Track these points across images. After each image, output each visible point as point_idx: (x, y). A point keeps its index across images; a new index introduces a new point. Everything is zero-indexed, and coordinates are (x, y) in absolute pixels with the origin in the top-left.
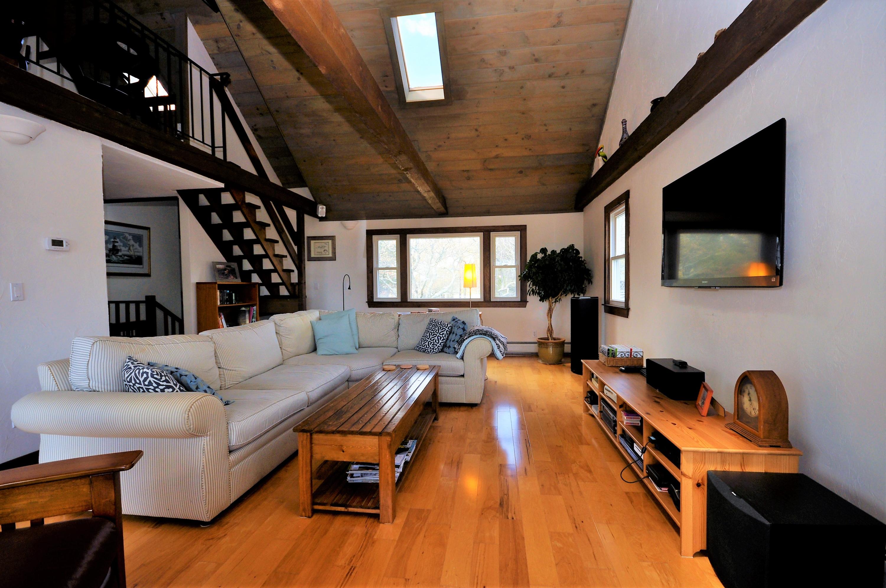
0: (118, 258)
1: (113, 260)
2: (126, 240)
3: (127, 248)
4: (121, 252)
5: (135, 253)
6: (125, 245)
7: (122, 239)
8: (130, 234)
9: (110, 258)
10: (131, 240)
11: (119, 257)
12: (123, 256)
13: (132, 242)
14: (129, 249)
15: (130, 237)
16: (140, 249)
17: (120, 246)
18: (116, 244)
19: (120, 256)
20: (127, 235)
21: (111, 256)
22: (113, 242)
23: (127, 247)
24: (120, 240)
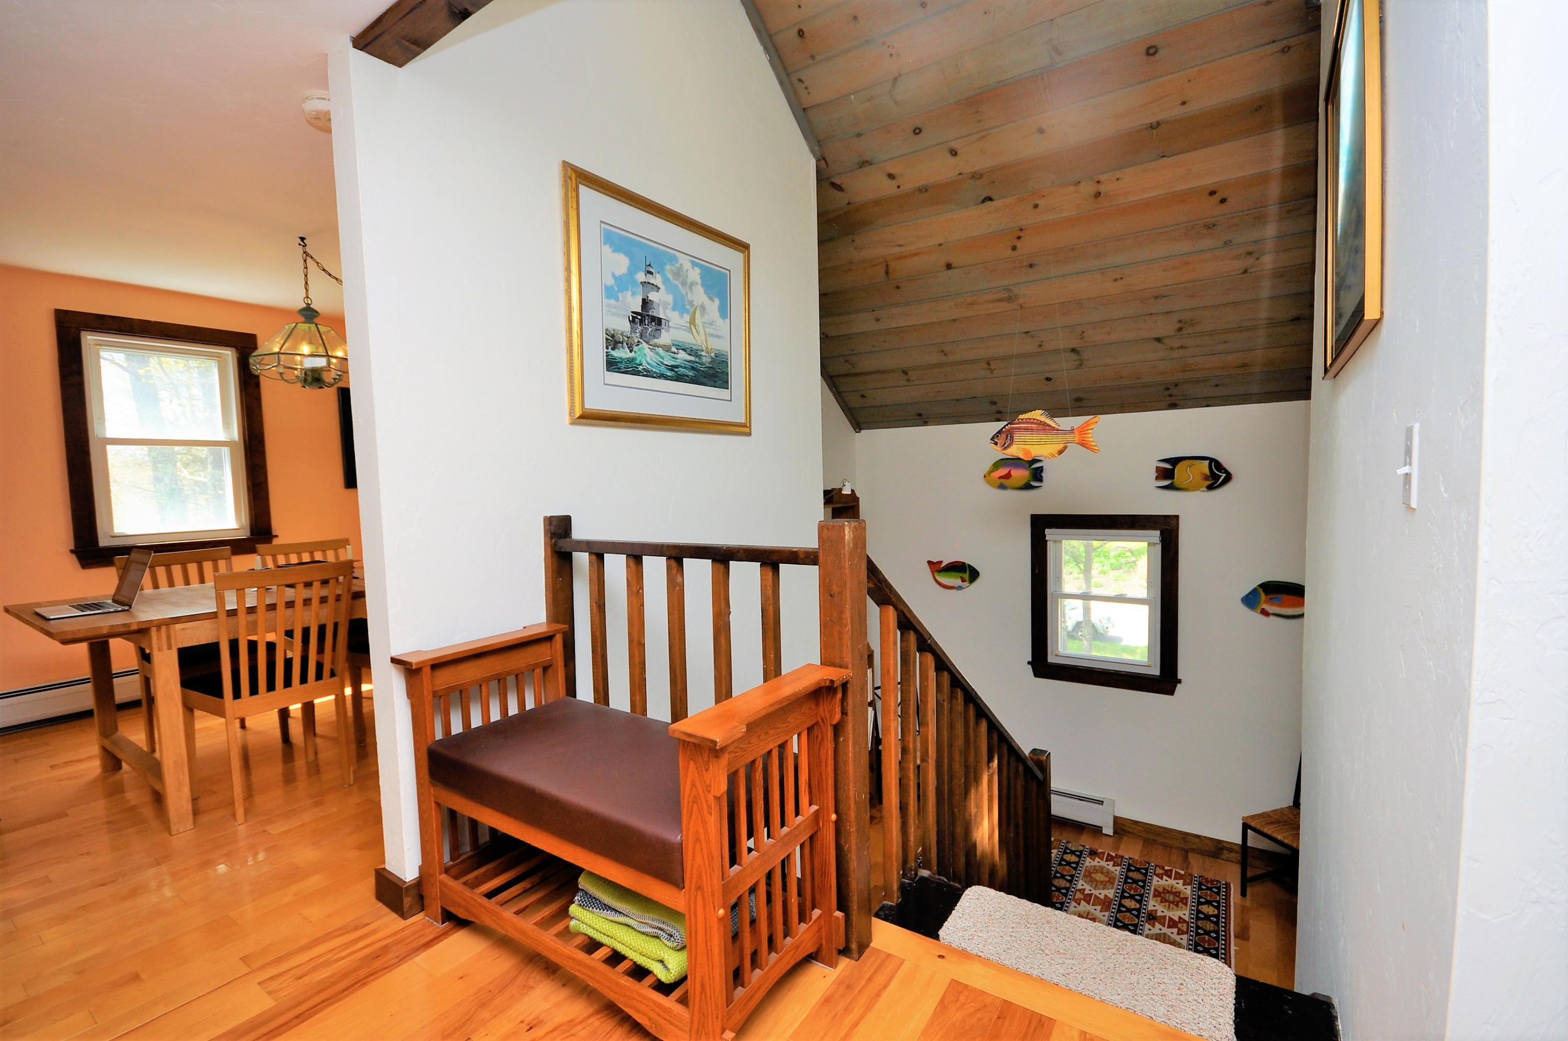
0: (657, 354)
1: (644, 363)
2: (684, 284)
3: (687, 317)
4: (668, 331)
5: (710, 339)
6: (680, 305)
7: (670, 276)
8: (696, 262)
9: (632, 355)
10: (697, 284)
11: (660, 351)
12: (674, 349)
13: (699, 296)
14: (692, 322)
15: (694, 275)
16: (722, 325)
17: (666, 304)
18: (653, 296)
19: (667, 349)
20: (685, 262)
21: (638, 343)
22: (644, 283)
23: (687, 311)
24: (666, 281)
